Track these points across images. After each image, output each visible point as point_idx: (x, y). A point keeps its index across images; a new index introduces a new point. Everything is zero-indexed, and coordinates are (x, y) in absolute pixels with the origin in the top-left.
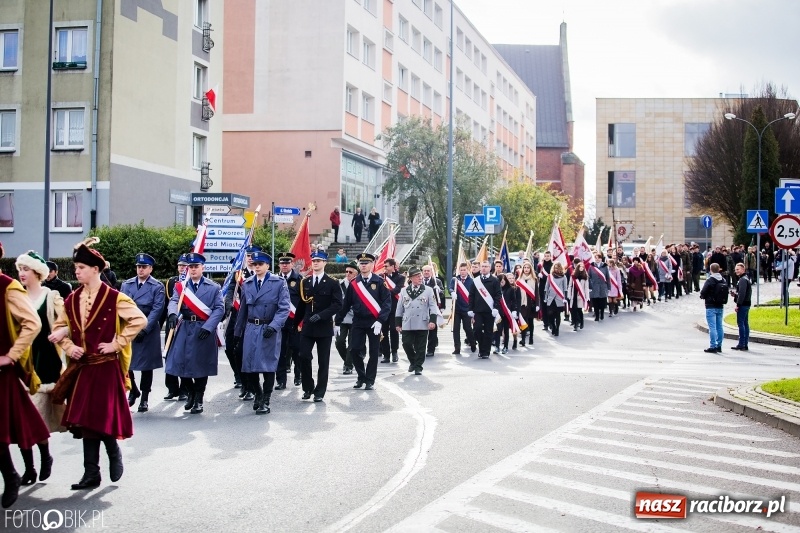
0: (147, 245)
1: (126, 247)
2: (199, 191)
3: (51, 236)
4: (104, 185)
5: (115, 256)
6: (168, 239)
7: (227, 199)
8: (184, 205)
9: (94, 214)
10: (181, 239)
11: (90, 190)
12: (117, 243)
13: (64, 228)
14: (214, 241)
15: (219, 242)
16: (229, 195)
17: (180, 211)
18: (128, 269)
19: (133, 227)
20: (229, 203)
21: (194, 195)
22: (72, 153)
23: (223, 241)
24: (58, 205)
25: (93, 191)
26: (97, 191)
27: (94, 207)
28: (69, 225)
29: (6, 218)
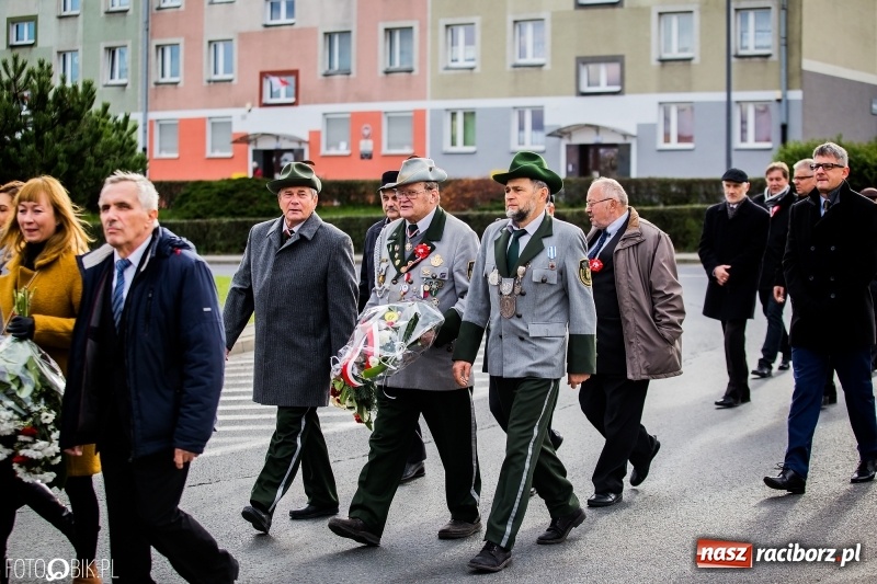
3: (734, 155)
4: (796, 95)
6: (869, 156)
9: (784, 128)
11: (779, 101)
13: (751, 143)
22: (758, 59)
24: (744, 122)
25: (784, 103)
26: (788, 102)
27: (784, 121)
28: (757, 140)
29: (686, 133)
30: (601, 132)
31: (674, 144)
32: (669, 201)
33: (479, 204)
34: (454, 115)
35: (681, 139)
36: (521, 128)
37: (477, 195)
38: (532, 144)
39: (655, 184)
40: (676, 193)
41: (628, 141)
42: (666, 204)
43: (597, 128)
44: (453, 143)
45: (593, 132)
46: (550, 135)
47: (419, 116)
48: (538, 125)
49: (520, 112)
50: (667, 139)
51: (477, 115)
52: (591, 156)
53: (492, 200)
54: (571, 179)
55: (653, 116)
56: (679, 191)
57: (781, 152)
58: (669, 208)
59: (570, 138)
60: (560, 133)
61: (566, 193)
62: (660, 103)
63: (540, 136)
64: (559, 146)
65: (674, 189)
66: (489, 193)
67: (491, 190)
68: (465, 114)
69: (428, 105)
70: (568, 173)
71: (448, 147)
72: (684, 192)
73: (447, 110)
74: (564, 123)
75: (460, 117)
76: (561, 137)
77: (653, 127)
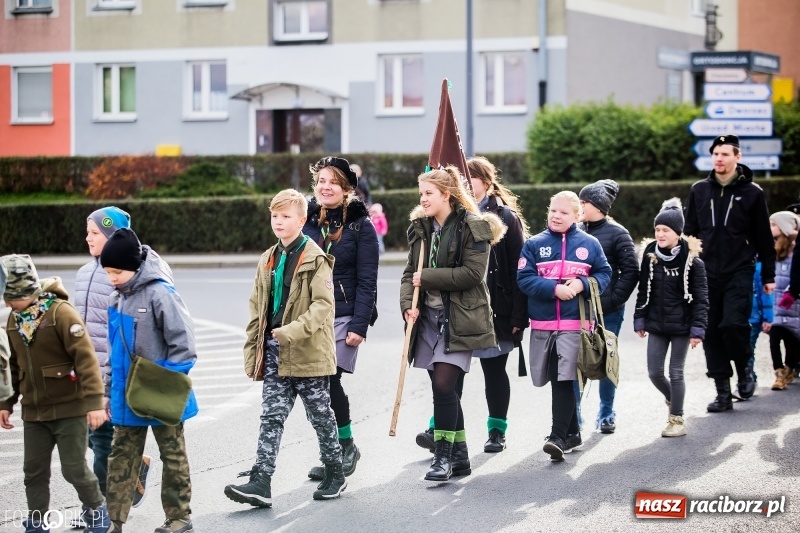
0: (621, 131)
1: (591, 134)
2: (701, 48)
3: (476, 122)
4: (558, 43)
5: (574, 148)
6: (654, 121)
7: (744, 60)
8: (679, 70)
9: (543, 86)
10: (672, 121)
11: (536, 50)
12: (576, 129)
13: (499, 107)
14: (722, 124)
15: (731, 124)
16: (748, 54)
17: (674, 79)
18: (593, 167)
19: (599, 106)
20: (748, 67)
21: (695, 55)
23: (737, 123)
24: (489, 77)
25: (542, 52)
26: (547, 52)
27: (543, 78)
28: (507, 103)
29: (415, 94)
30: (302, 93)
31: (398, 108)
32: (391, 184)
33: (142, 189)
34: (107, 71)
35: (407, 101)
36: (197, 87)
37: (139, 178)
38: (211, 109)
39: (373, 162)
40: (401, 172)
41: (337, 105)
42: (388, 187)
43: (296, 88)
44: (106, 109)
45: (291, 93)
46: (235, 97)
47: (60, 72)
48: (219, 85)
49: (194, 67)
50: (389, 102)
51: (138, 70)
52: (289, 125)
53: (159, 185)
54: (263, 155)
55: (371, 72)
56: (405, 170)
57: (538, 119)
58: (392, 192)
59: (261, 101)
60: (248, 95)
61: (256, 174)
62: (380, 55)
63: (222, 99)
64: (247, 111)
65: (398, 168)
66: (154, 175)
67: (156, 170)
68: (121, 69)
69: (72, 57)
70: (258, 147)
71: (99, 114)
72: (412, 171)
73: (98, 64)
74: (253, 82)
75: (115, 73)
76: (249, 100)
77: (371, 85)
